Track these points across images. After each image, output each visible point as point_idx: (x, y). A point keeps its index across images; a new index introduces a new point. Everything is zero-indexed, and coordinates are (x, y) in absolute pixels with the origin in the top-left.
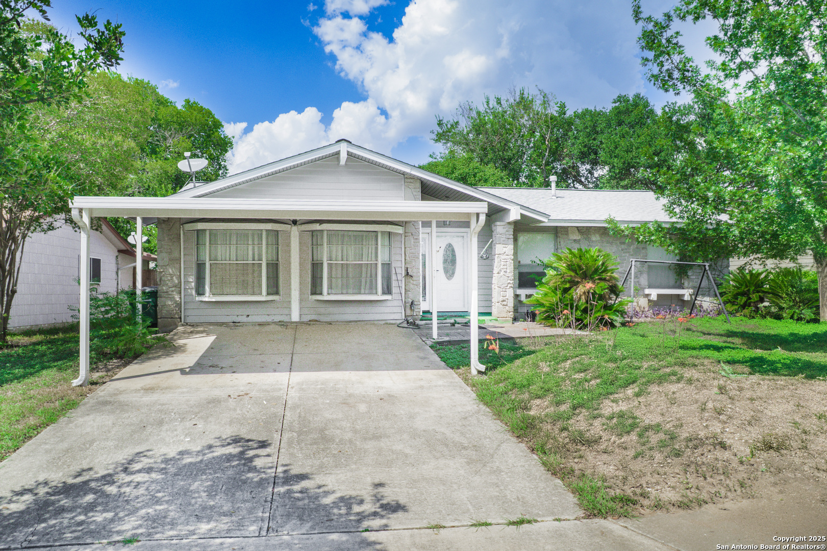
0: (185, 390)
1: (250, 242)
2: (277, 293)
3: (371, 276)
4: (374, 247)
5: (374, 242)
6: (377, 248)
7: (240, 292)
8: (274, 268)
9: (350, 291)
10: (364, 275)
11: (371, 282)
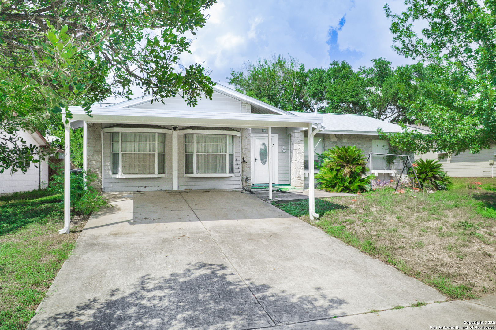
0: (140, 234)
1: (148, 140)
2: (164, 172)
3: (222, 162)
4: (224, 144)
5: (224, 142)
6: (226, 145)
7: (141, 172)
8: (162, 156)
9: (210, 171)
10: (218, 161)
11: (222, 165)
